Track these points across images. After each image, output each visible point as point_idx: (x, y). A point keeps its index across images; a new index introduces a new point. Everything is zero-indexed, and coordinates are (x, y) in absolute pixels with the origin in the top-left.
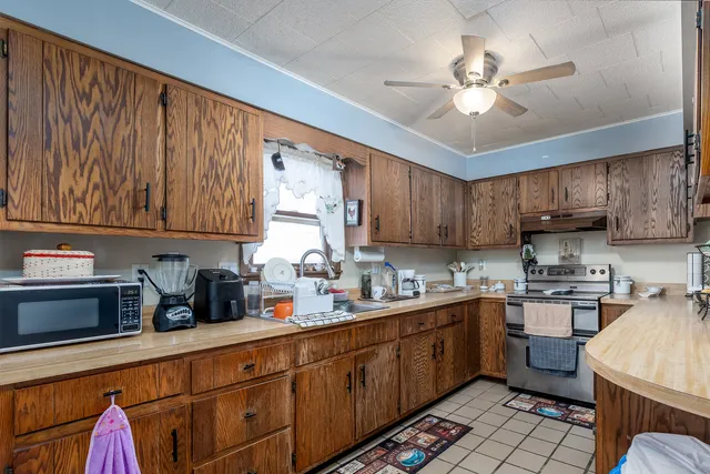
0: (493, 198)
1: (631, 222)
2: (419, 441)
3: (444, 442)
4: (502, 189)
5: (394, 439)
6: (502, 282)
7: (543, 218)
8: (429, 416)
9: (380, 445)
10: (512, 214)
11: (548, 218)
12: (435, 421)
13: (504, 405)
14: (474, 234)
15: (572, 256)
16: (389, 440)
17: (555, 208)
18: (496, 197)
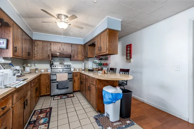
0: (43, 46)
1: (75, 57)
2: (41, 117)
3: (49, 113)
4: (46, 45)
5: (31, 121)
6: (43, 69)
7: (57, 54)
8: (35, 111)
9: (28, 124)
10: (49, 52)
11: (59, 54)
12: (39, 111)
13: (54, 100)
14: (36, 55)
15: (62, 63)
16: (30, 122)
17: (61, 52)
18: (44, 46)
